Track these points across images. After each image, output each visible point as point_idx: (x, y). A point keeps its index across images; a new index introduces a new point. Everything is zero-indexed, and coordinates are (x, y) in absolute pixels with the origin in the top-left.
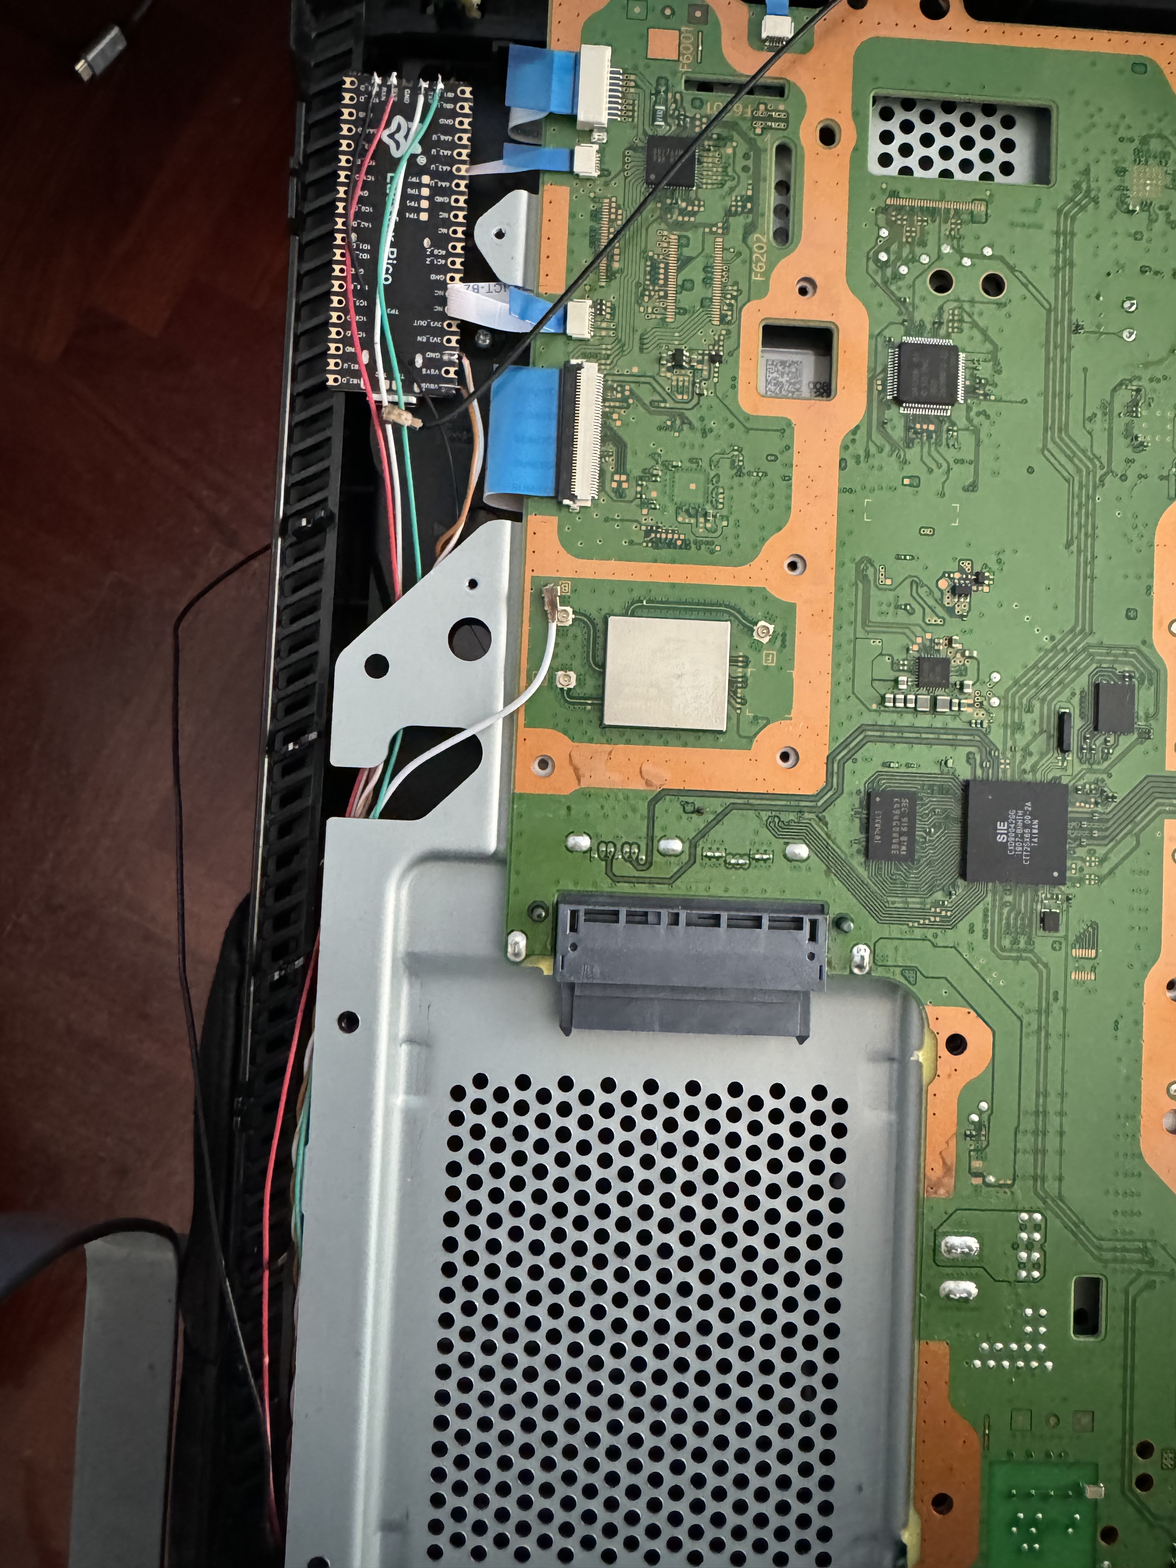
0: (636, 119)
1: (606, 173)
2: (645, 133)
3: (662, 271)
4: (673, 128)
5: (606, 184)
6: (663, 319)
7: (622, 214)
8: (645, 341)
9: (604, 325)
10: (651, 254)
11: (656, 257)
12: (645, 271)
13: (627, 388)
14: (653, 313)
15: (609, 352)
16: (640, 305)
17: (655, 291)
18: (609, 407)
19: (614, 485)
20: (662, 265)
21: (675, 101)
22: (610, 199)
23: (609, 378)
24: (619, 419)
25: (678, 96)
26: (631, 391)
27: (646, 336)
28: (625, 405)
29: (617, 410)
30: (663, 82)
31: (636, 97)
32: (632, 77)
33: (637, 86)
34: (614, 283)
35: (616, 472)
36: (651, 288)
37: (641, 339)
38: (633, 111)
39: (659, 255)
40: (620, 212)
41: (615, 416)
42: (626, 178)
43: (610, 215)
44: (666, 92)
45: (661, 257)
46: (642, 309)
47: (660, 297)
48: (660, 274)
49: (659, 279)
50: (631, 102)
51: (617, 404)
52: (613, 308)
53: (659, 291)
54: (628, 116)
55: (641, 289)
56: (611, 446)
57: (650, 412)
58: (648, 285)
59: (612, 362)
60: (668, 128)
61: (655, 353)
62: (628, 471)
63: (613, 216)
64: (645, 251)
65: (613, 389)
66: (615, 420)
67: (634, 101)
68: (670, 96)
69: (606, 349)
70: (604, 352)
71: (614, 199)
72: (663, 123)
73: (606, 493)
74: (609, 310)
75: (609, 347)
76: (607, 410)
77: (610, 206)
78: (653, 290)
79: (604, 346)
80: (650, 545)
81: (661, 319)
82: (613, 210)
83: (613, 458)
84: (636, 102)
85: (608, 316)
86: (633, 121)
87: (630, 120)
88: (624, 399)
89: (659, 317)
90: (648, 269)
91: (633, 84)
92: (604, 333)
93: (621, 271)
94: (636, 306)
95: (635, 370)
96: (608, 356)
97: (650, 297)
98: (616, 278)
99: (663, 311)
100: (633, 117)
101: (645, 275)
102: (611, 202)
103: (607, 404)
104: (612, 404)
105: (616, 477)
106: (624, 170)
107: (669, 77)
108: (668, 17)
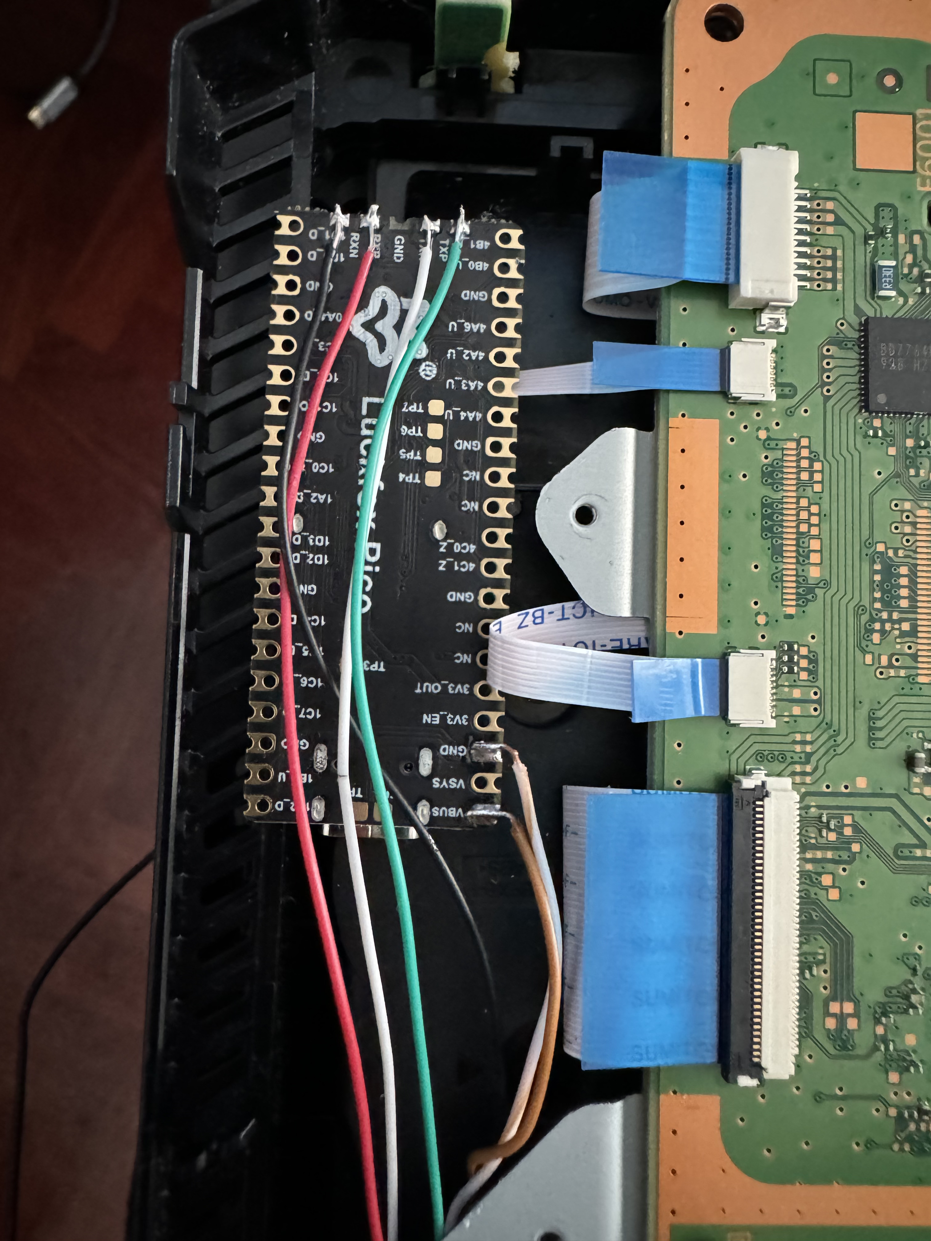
0: (839, 287)
1: (787, 390)
2: (858, 311)
3: (904, 581)
4: (911, 301)
5: (790, 412)
6: (911, 679)
7: (822, 472)
8: (879, 724)
9: (797, 693)
10: (880, 548)
11: (891, 553)
12: (872, 581)
13: (848, 820)
14: (890, 666)
15: (808, 749)
16: (864, 652)
17: (893, 622)
18: (813, 861)
19: (831, 1023)
20: (904, 570)
21: (913, 249)
22: (798, 442)
23: (812, 801)
24: (833, 887)
25: (917, 239)
26: (855, 827)
27: (880, 714)
28: (845, 856)
29: (830, 867)
30: (886, 213)
31: (837, 242)
32: (830, 205)
33: (838, 222)
34: (814, 608)
35: (834, 998)
36: (885, 615)
37: (870, 718)
38: (834, 269)
39: (896, 550)
40: (817, 466)
41: (827, 880)
42: (827, 399)
43: (798, 473)
44: (895, 233)
45: (901, 553)
46: (869, 659)
47: (903, 634)
48: (900, 587)
49: (899, 597)
50: (829, 252)
51: (829, 855)
52: (813, 660)
53: (900, 621)
54: (825, 280)
55: (865, 618)
56: (822, 941)
57: (895, 871)
58: (880, 611)
59: (816, 769)
60: (901, 301)
61: (900, 748)
62: (857, 994)
63: (805, 476)
64: (869, 543)
65: (821, 825)
66: (826, 888)
67: (835, 250)
68: (901, 239)
69: (804, 743)
70: (798, 748)
71: (804, 442)
72: (893, 293)
73: (817, 1042)
74: (804, 663)
75: (809, 737)
76: (809, 867)
77: (798, 454)
78: (890, 620)
79: (798, 737)
80: (907, 1147)
81: (908, 677)
82: (805, 463)
83: (827, 967)
84: (839, 253)
85: (804, 675)
86: (834, 289)
87: (829, 286)
88: (844, 844)
89: (902, 673)
90: (877, 578)
91: (830, 218)
92: (796, 710)
93: (826, 584)
94: (858, 653)
95: (861, 783)
96: (809, 756)
97: (883, 632)
98: (815, 597)
99: (909, 662)
100: (834, 281)
101: (872, 590)
102: (799, 447)
103: (809, 855)
104: (819, 855)
105: (834, 1008)
106: (824, 384)
107: (897, 204)
108: (892, 91)
